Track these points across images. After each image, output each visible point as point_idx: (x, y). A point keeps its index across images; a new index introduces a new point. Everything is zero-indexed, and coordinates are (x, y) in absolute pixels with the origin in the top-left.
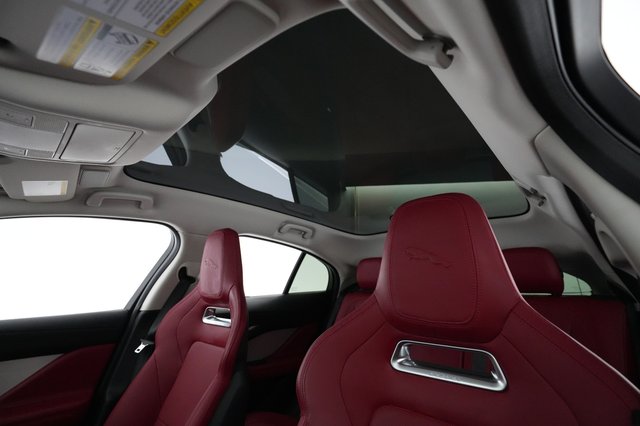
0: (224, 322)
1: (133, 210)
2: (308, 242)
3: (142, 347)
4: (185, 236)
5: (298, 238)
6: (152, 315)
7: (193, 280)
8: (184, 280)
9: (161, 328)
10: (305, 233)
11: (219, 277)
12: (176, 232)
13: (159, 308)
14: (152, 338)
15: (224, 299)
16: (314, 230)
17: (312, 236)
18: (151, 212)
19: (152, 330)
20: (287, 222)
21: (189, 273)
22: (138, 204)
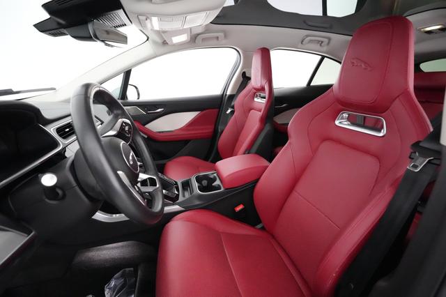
0: (264, 101)
1: (215, 42)
2: (325, 48)
3: (229, 111)
4: (243, 53)
5: (317, 47)
6: (232, 97)
7: (249, 79)
8: (245, 78)
9: (236, 102)
10: (322, 42)
11: (260, 77)
12: (238, 51)
13: (235, 93)
14: (233, 107)
15: (262, 89)
16: (329, 39)
17: (328, 43)
18: (224, 41)
19: (232, 104)
20: (307, 36)
21: (247, 75)
22: (217, 38)
